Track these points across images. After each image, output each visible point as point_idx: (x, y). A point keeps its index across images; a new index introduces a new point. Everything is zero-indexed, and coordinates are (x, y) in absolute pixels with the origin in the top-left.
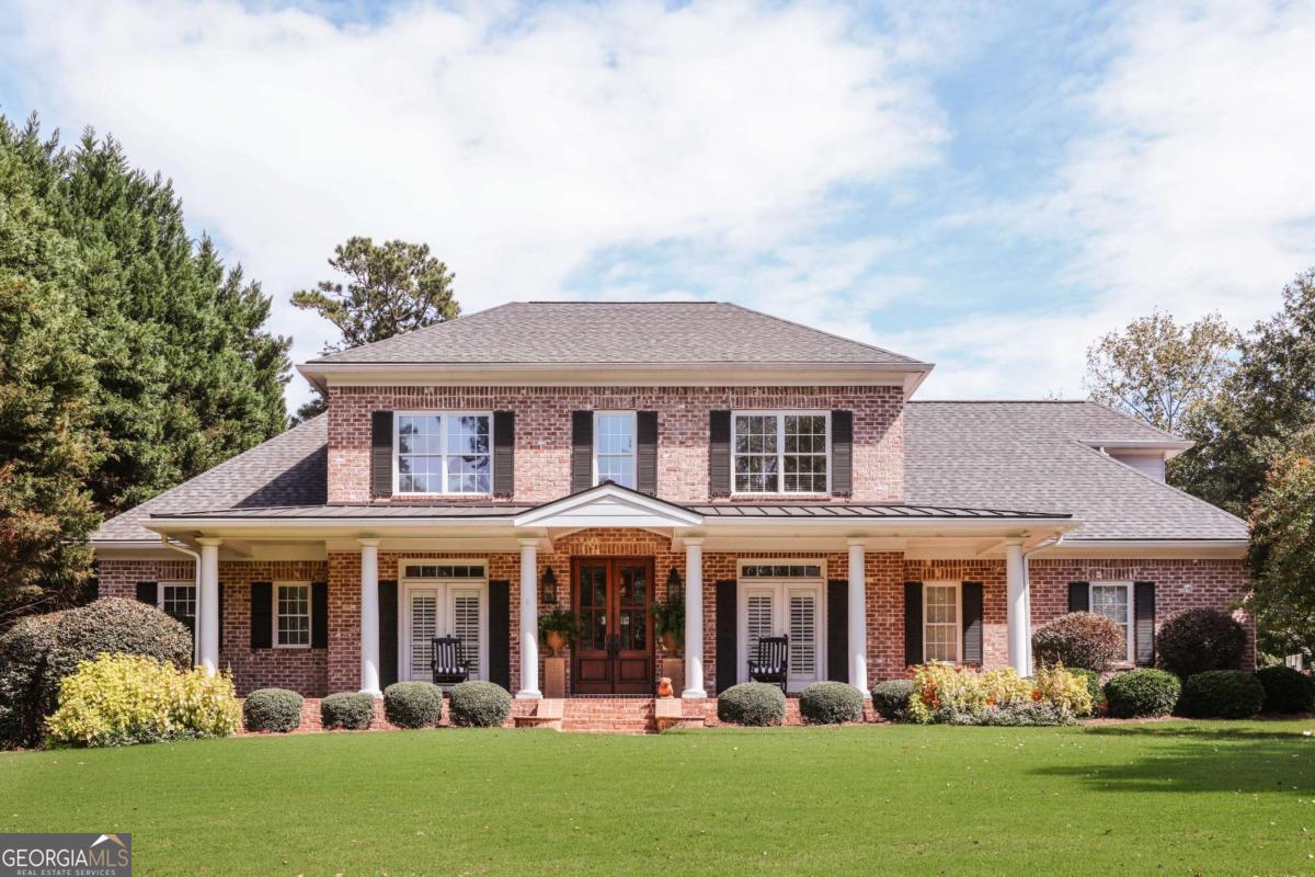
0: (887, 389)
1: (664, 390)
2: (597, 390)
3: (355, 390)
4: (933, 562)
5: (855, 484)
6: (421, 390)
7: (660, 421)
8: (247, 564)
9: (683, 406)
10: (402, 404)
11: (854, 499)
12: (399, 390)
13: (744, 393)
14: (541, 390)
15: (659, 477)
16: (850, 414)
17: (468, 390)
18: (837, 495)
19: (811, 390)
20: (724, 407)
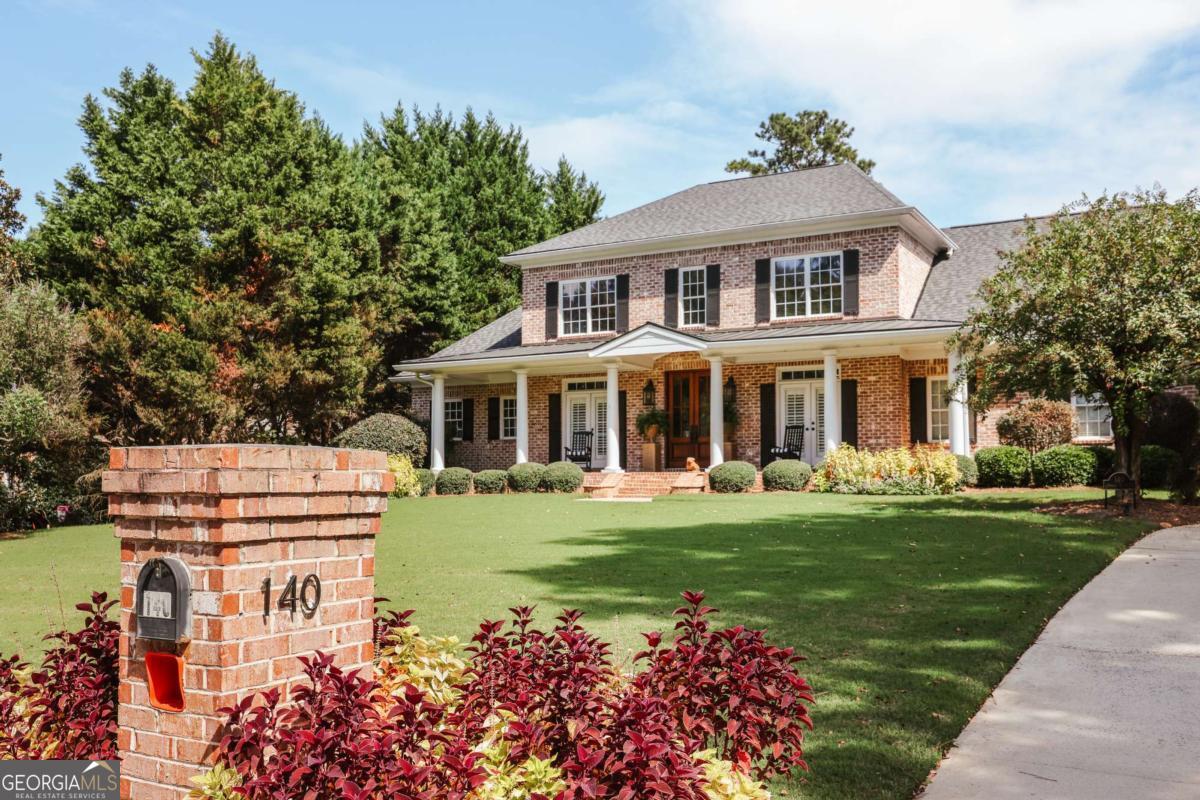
0: (886, 229)
1: (724, 248)
2: (681, 253)
3: (537, 270)
4: (935, 361)
5: (861, 305)
6: (574, 266)
7: (722, 271)
8: (485, 386)
9: (737, 259)
10: (563, 276)
11: (860, 317)
12: (562, 267)
13: (781, 246)
14: (645, 257)
15: (721, 311)
16: (857, 252)
17: (602, 263)
18: (847, 314)
19: (827, 237)
20: (766, 256)
